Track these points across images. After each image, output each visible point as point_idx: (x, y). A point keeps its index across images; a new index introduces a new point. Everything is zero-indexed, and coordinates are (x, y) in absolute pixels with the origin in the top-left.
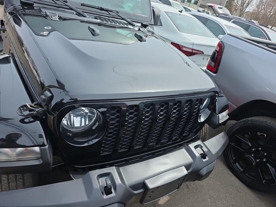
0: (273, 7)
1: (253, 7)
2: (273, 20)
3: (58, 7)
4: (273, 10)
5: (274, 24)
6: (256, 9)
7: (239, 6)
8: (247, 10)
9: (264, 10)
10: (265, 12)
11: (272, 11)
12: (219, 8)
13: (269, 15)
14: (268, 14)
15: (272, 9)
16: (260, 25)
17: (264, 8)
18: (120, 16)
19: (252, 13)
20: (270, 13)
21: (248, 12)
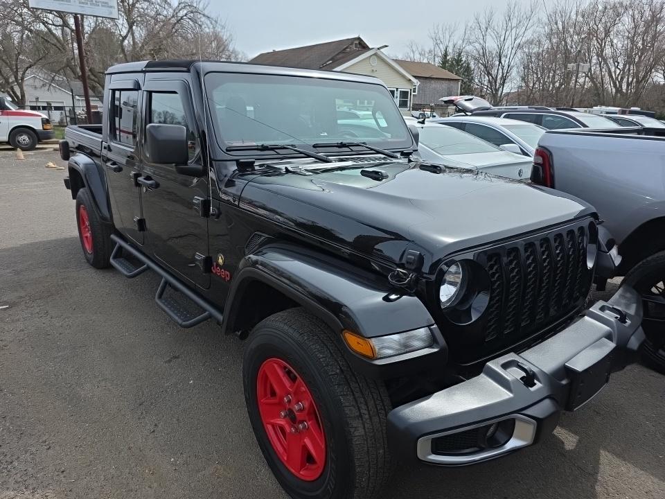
0: (555, 72)
1: (515, 82)
2: (566, 96)
3: (282, 159)
4: (557, 77)
5: (573, 102)
6: (523, 85)
7: (486, 87)
8: (506, 90)
9: (540, 82)
10: (543, 86)
11: (556, 80)
12: (466, 100)
13: (553, 88)
14: (549, 87)
15: (554, 76)
16: (558, 109)
17: (538, 79)
18: (372, 149)
19: (519, 94)
20: (554, 83)
21: (508, 94)
